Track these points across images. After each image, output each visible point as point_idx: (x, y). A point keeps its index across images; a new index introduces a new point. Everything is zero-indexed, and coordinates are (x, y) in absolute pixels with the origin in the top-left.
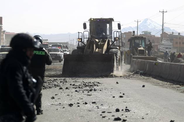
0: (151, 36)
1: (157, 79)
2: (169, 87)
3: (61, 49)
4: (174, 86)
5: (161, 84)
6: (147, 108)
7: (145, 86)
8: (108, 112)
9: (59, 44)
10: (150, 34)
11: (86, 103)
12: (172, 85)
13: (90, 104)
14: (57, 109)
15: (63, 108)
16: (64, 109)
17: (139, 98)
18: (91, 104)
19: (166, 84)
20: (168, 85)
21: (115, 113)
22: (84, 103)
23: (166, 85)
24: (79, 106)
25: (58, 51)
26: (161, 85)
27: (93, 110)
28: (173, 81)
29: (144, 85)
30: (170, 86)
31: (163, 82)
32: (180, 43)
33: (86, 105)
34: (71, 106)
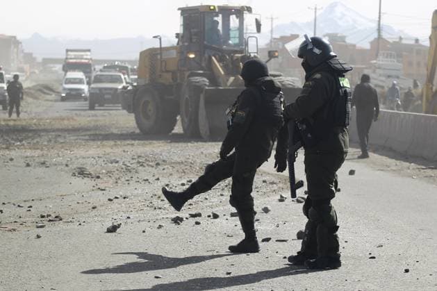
0: (346, 46)
1: (381, 155)
2: (418, 175)
3: (126, 76)
4: (430, 172)
5: (394, 168)
6: (375, 230)
7: (356, 173)
8: (277, 241)
9: (120, 64)
10: (344, 41)
11: (216, 216)
12: (422, 171)
13: (225, 217)
14: (144, 232)
15: (158, 228)
16: (161, 230)
17: (348, 204)
18: (229, 217)
19: (409, 168)
20: (413, 169)
21: (295, 242)
22: (209, 216)
23: (409, 171)
24: (197, 223)
25: (119, 80)
26: (394, 170)
27: (237, 233)
28: (425, 159)
29: (354, 169)
30: (419, 173)
31: (398, 162)
32: (419, 64)
33: (216, 220)
34: (179, 224)
